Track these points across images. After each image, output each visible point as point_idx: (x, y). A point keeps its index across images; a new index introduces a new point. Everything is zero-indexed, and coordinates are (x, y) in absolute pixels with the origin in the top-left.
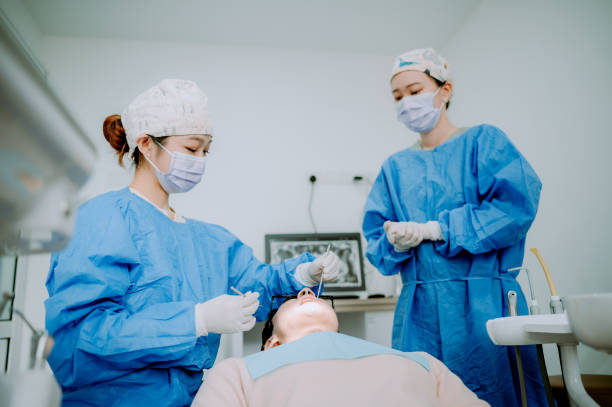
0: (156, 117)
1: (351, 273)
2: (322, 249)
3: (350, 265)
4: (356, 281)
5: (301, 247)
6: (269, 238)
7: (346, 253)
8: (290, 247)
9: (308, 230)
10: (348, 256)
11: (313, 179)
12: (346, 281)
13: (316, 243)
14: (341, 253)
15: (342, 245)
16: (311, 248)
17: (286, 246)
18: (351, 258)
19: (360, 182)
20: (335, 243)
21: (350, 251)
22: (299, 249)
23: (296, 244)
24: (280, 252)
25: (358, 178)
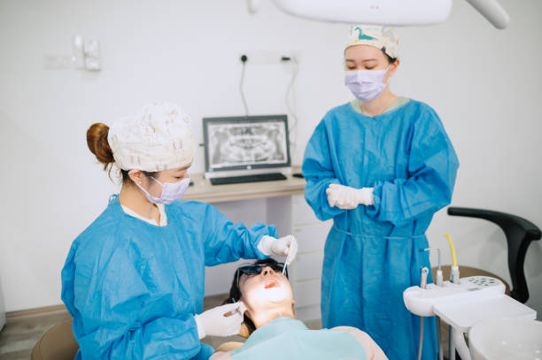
0: (148, 155)
1: (279, 152)
2: (253, 130)
3: (278, 145)
4: (283, 158)
5: (236, 129)
6: (206, 121)
7: (274, 133)
8: (226, 129)
9: (241, 113)
10: (276, 136)
11: (244, 59)
12: (274, 158)
13: (248, 125)
14: (270, 134)
15: (270, 126)
16: (244, 130)
17: (222, 128)
18: (279, 138)
19: (288, 62)
20: (265, 125)
21: (278, 131)
22: (234, 131)
23: (230, 126)
24: (217, 134)
25: (285, 59)
